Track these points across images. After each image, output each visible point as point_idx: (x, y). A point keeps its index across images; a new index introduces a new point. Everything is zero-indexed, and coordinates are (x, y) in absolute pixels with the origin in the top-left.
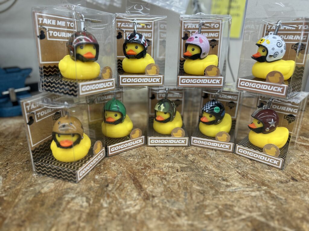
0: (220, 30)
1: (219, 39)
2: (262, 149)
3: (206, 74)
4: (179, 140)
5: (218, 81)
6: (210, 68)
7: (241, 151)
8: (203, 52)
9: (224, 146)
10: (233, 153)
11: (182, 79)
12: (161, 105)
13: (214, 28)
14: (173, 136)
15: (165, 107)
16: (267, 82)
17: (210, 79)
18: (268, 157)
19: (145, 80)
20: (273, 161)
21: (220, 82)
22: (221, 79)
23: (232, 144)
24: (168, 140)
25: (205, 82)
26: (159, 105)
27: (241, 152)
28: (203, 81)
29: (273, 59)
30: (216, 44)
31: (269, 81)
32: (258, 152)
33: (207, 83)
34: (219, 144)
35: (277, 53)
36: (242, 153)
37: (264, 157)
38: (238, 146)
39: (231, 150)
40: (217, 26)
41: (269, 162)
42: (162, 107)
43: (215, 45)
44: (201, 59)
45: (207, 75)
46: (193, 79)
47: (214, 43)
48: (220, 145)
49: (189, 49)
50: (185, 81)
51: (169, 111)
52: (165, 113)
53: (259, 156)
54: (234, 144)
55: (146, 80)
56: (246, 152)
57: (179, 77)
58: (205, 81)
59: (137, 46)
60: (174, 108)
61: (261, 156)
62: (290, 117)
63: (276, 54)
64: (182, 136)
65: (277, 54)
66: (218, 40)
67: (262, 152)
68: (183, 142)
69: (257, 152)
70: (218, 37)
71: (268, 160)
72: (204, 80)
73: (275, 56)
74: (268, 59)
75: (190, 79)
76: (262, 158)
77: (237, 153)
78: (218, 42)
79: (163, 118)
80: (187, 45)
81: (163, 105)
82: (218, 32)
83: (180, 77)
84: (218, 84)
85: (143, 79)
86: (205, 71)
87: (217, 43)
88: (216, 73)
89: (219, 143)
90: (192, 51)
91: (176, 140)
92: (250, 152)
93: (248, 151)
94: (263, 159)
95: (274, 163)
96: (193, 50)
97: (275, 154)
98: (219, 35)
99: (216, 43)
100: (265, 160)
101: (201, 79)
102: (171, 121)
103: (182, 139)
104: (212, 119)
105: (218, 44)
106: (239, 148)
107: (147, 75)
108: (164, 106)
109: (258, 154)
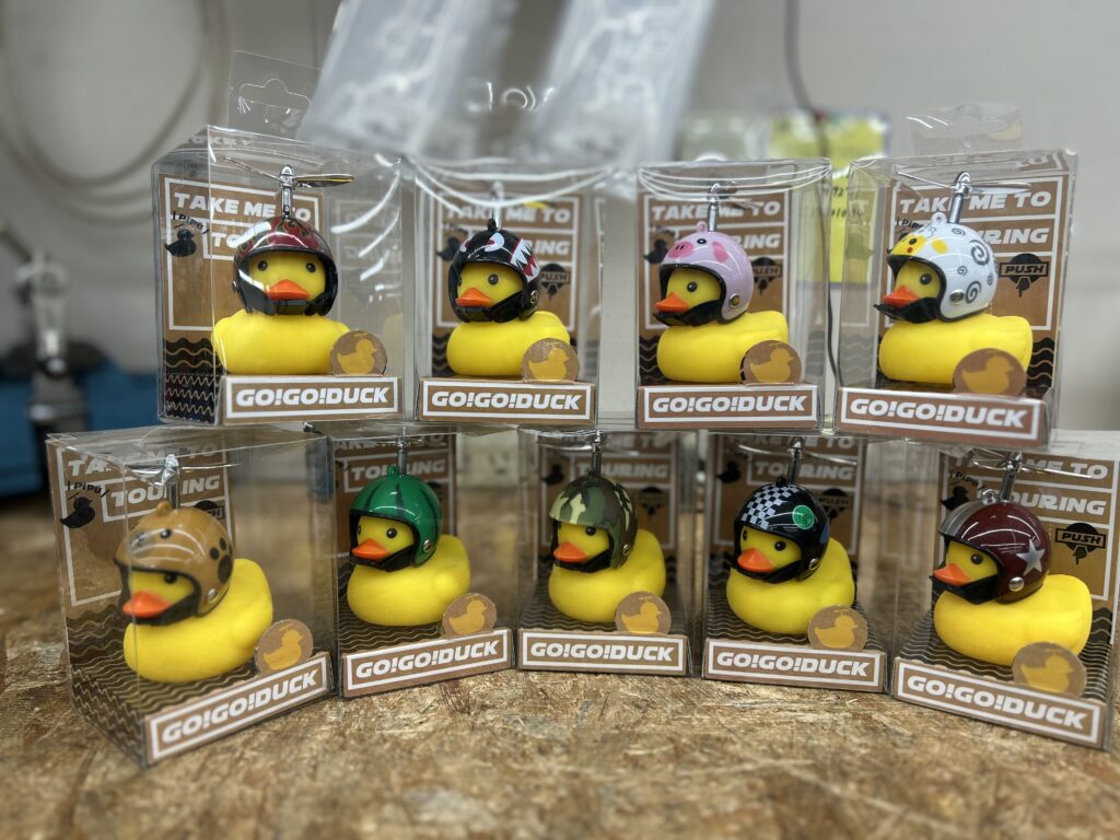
0: (785, 224)
1: (784, 257)
2: (1010, 667)
3: (746, 376)
4: (646, 644)
5: (796, 403)
6: (763, 351)
7: (916, 683)
8: (730, 295)
9: (846, 668)
10: (883, 693)
11: (653, 397)
12: (572, 497)
13: (762, 217)
14: (624, 628)
15: (586, 506)
16: (957, 393)
17: (766, 395)
18: (1037, 703)
19: (520, 400)
20: (1062, 717)
21: (807, 404)
22: (809, 393)
23: (877, 657)
24: (604, 643)
25: (747, 407)
26: (565, 500)
27: (920, 688)
28: (740, 404)
29: (964, 308)
30: (774, 274)
31: (965, 389)
32: (991, 681)
33: (755, 413)
34: (824, 662)
35: (976, 286)
36: (925, 694)
37: (1020, 703)
38: (903, 666)
39: (875, 683)
40: (772, 208)
41: (1043, 721)
42: (578, 506)
43: (771, 279)
44: (724, 322)
45: (754, 380)
46: (698, 395)
47: (767, 272)
48: (827, 666)
49: (677, 286)
50: (666, 404)
51: (603, 522)
52: (591, 531)
53: (1000, 698)
54: (884, 654)
55: (524, 401)
56: (942, 685)
57: (643, 392)
58: (746, 404)
59: (495, 277)
60: (627, 513)
61: (1010, 700)
62: (1077, 534)
63: (973, 290)
64: (661, 631)
65: (975, 290)
66: (782, 261)
67: (1012, 679)
68: (664, 654)
69: (988, 682)
70: (780, 250)
71: (1039, 715)
72: (743, 400)
73: (970, 298)
74: (946, 308)
75: (687, 396)
76: (1014, 706)
77: (901, 693)
78: (781, 266)
79: (583, 554)
80: (666, 274)
81: (579, 497)
82: (780, 230)
83: (648, 390)
84: (796, 412)
85: (513, 396)
86: (742, 366)
87: (776, 271)
88: (787, 370)
89: (824, 656)
90: (689, 294)
91: (636, 645)
92: (958, 684)
93: (946, 681)
94: (1018, 711)
95: (1067, 723)
96: (692, 288)
97: (1066, 683)
98: (782, 240)
99: (772, 270)
100: (1029, 713)
101: (730, 395)
102: (615, 567)
103: (659, 644)
104: (787, 556)
105: (781, 275)
106: (909, 674)
107: (529, 383)
108: (585, 501)
109: (996, 693)
